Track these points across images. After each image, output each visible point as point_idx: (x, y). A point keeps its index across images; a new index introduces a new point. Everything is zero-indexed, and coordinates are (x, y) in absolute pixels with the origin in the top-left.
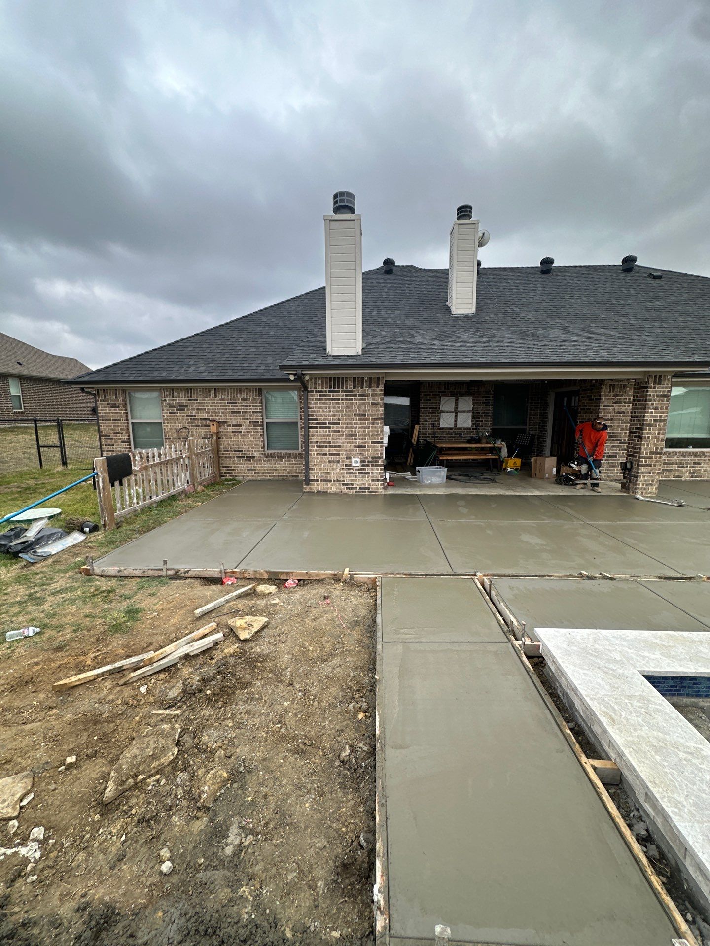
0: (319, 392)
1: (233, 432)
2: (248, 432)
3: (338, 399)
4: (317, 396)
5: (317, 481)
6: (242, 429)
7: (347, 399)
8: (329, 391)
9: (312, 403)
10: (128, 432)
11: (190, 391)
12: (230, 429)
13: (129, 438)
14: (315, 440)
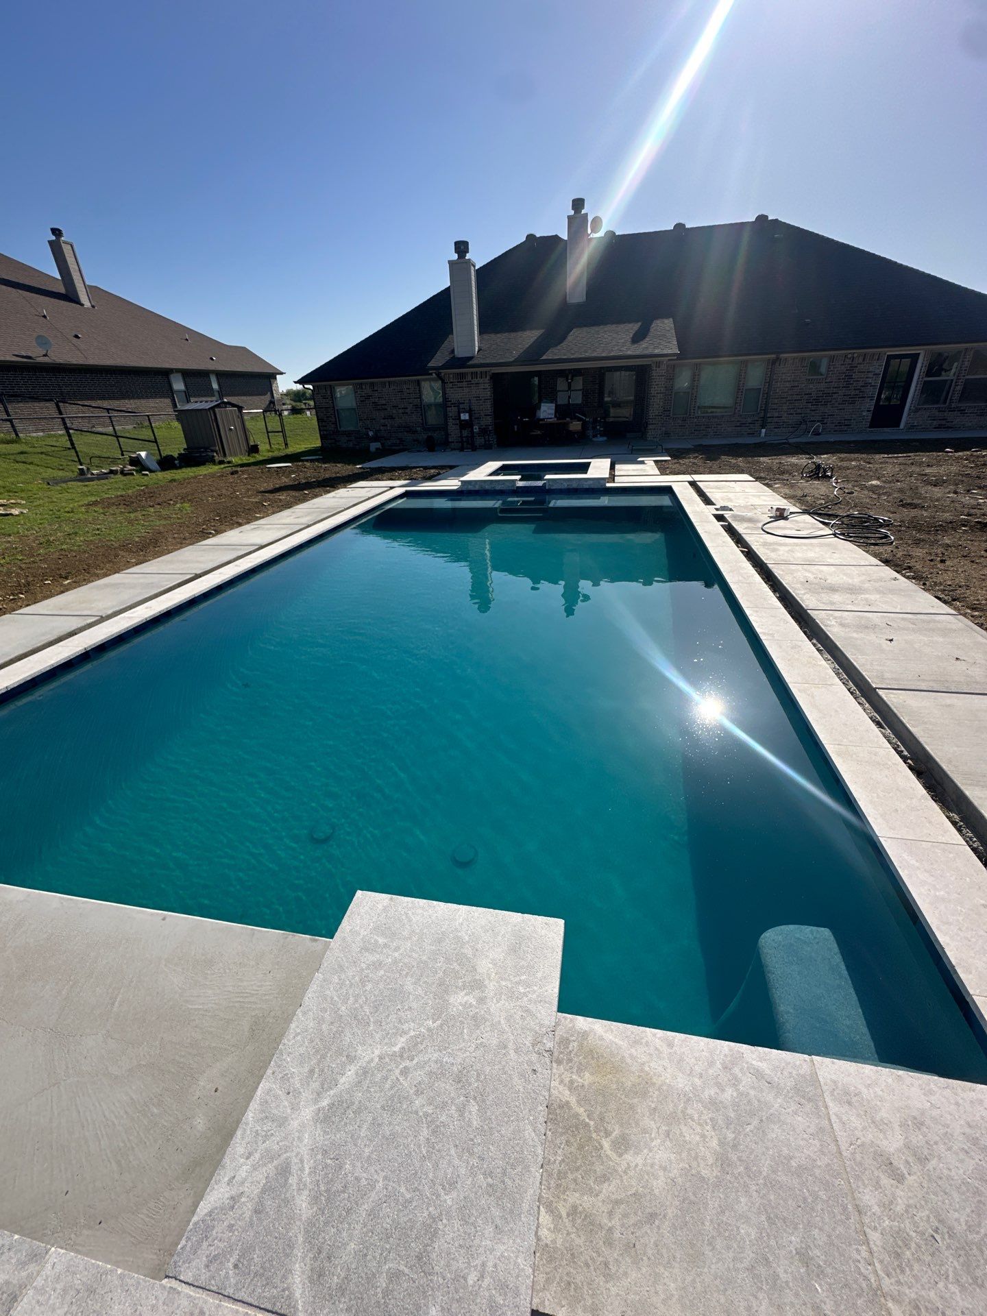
0: (452, 382)
1: (403, 413)
2: (412, 413)
3: (463, 387)
4: (451, 385)
5: (453, 442)
6: (408, 411)
7: (468, 387)
8: (458, 382)
9: (448, 391)
10: (335, 416)
11: (372, 384)
12: (401, 411)
13: (336, 421)
14: (451, 415)
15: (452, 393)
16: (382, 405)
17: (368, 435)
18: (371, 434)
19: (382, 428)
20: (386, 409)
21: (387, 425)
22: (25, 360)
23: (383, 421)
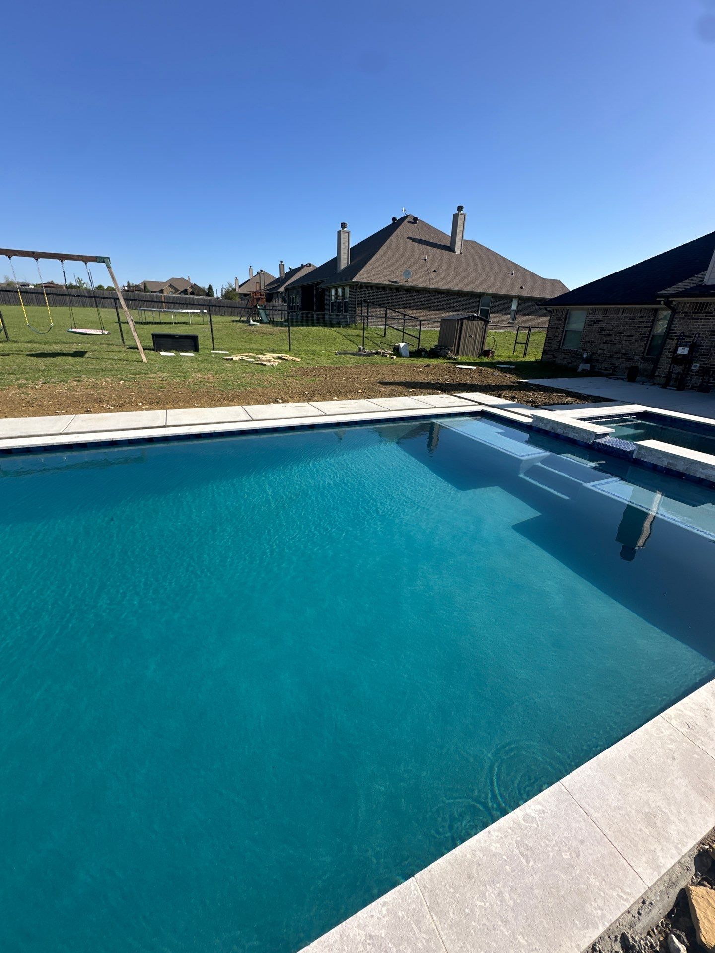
0: (685, 312)
1: (626, 340)
2: (636, 341)
3: (697, 319)
4: (683, 316)
5: (660, 376)
6: (633, 338)
7: (705, 319)
8: (693, 313)
9: (676, 321)
10: (561, 336)
11: (606, 310)
12: (625, 338)
13: (561, 340)
14: (669, 347)
15: (681, 324)
16: (608, 330)
17: (582, 355)
18: (585, 356)
19: (599, 352)
20: (611, 335)
21: (605, 350)
22: (393, 284)
23: (602, 345)
